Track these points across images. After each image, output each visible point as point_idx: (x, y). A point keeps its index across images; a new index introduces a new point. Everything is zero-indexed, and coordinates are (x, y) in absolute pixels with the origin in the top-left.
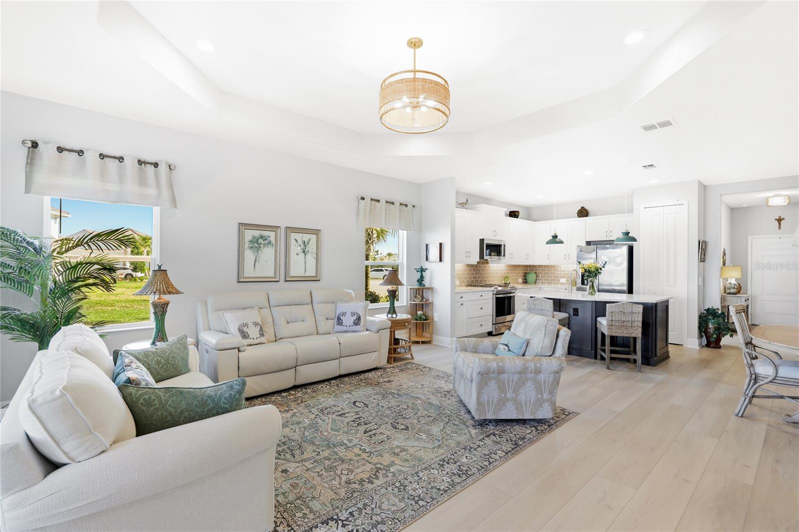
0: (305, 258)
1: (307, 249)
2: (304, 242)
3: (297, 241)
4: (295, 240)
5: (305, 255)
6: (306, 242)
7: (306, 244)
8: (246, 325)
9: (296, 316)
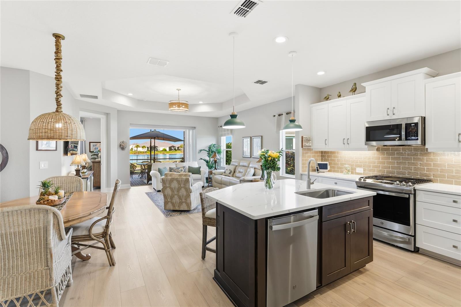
1: (258, 145)
3: (255, 142)
5: (258, 147)
7: (257, 143)
8: (227, 170)
9: (241, 170)
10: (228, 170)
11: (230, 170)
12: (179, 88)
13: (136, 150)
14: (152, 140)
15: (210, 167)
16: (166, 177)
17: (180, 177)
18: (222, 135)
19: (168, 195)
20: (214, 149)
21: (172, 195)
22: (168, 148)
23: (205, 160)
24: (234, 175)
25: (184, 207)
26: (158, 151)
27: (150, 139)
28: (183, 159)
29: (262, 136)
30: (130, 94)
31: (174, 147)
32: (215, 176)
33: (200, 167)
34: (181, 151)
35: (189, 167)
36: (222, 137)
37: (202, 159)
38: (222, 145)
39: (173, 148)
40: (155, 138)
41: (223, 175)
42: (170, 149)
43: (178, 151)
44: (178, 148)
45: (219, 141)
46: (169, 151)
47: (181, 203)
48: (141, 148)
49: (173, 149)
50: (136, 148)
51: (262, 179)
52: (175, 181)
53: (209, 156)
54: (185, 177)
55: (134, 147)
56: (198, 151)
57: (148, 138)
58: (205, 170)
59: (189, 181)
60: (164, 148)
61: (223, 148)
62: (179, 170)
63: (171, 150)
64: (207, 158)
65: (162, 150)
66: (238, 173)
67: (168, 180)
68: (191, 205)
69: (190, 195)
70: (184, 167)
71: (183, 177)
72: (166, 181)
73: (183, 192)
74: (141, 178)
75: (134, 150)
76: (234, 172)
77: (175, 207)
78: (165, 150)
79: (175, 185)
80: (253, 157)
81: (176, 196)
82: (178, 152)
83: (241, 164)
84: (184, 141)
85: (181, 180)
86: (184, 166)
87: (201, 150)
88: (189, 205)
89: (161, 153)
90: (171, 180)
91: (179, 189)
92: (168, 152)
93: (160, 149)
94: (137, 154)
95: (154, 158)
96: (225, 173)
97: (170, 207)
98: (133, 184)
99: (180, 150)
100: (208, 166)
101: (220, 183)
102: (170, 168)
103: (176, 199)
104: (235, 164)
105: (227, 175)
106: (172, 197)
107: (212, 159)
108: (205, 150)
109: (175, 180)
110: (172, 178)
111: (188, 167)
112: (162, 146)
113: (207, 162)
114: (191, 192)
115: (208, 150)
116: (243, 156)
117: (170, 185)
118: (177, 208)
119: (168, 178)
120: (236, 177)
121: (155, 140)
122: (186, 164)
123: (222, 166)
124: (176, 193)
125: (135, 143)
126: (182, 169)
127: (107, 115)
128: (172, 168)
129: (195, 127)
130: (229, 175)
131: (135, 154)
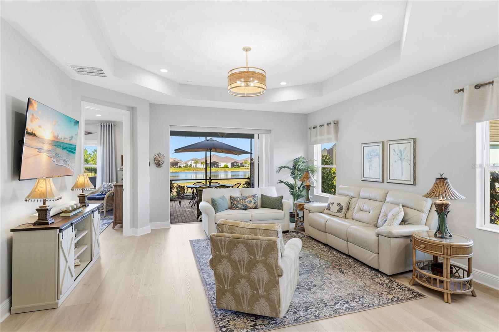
0: (402, 164)
1: (403, 157)
2: (401, 151)
3: (395, 151)
4: (393, 151)
5: (402, 162)
6: (402, 150)
7: (402, 153)
8: (333, 204)
9: (366, 207)
10: (335, 204)
11: (338, 204)
12: (247, 45)
13: (195, 166)
14: (207, 152)
15: (297, 196)
16: (220, 234)
17: (254, 236)
18: (316, 142)
19: (224, 276)
20: (302, 166)
21: (234, 276)
22: (230, 164)
23: (287, 184)
24: (347, 215)
25: (261, 308)
26: (219, 168)
27: (205, 152)
28: (249, 179)
29: (415, 140)
30: (164, 71)
31: (237, 163)
32: (310, 214)
33: (282, 197)
34: (245, 167)
35: (262, 195)
36: (315, 146)
37: (281, 182)
38: (315, 158)
39: (235, 164)
40: (211, 150)
41: (325, 214)
42: (233, 165)
43: (241, 167)
44: (242, 164)
45: (309, 153)
46: (231, 167)
47: (255, 299)
48: (200, 164)
49: (235, 166)
50: (195, 165)
51: (438, 235)
52: (241, 246)
53: (294, 178)
54: (266, 238)
55: (193, 163)
56: (275, 169)
57: (202, 149)
58: (289, 202)
59: (276, 247)
60: (225, 164)
61: (318, 163)
62: (246, 201)
63: (233, 167)
64: (291, 181)
65: (223, 166)
66: (356, 212)
67: (225, 241)
68: (279, 306)
69: (277, 283)
70: (254, 196)
71: (261, 237)
72: (221, 242)
73: (260, 272)
74: (191, 206)
75: (192, 167)
76: (348, 209)
77: (241, 306)
78: (227, 167)
79: (240, 253)
80: (389, 181)
81: (243, 281)
82: (241, 169)
83: (362, 194)
84: (251, 153)
85: (257, 245)
86: (254, 194)
87: (281, 168)
88: (275, 304)
89: (222, 170)
90: (231, 241)
91: (251, 265)
92: (230, 169)
93: (220, 166)
94: (196, 171)
95: (210, 178)
96: (329, 208)
97: (230, 303)
98: (175, 219)
99: (243, 166)
100: (292, 193)
101: (323, 229)
102: (231, 197)
103: (243, 287)
104: (347, 193)
105: (333, 214)
106: (235, 281)
107: (299, 183)
108: (288, 167)
109: (242, 242)
110: (234, 238)
111: (261, 197)
112: (223, 162)
113: (291, 187)
114: (280, 276)
115: (292, 168)
116: (364, 179)
117: (230, 255)
118: (245, 309)
119: (224, 237)
120: (353, 219)
121: (211, 152)
122: (257, 191)
123: (315, 193)
124: (243, 272)
125: (194, 159)
126: (251, 199)
127: (133, 110)
128: (234, 198)
129: (270, 130)
130: (338, 214)
131: (194, 170)
